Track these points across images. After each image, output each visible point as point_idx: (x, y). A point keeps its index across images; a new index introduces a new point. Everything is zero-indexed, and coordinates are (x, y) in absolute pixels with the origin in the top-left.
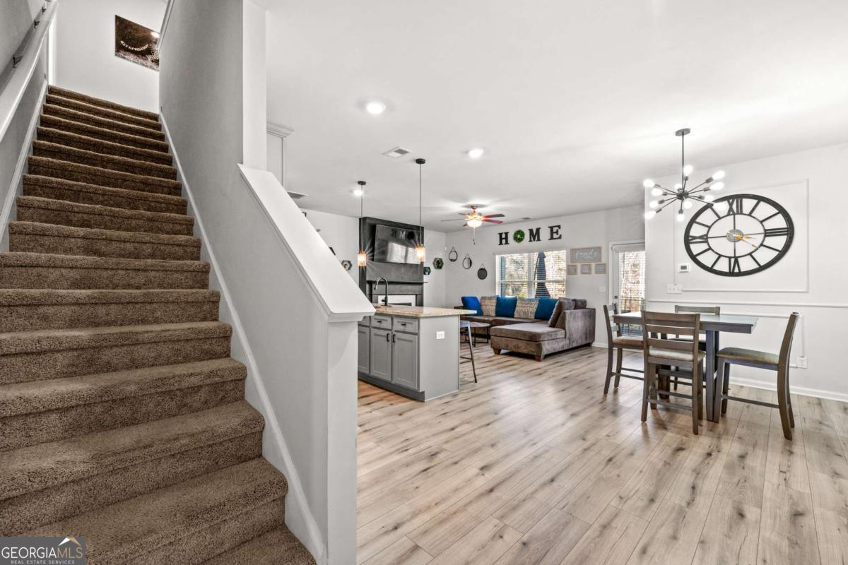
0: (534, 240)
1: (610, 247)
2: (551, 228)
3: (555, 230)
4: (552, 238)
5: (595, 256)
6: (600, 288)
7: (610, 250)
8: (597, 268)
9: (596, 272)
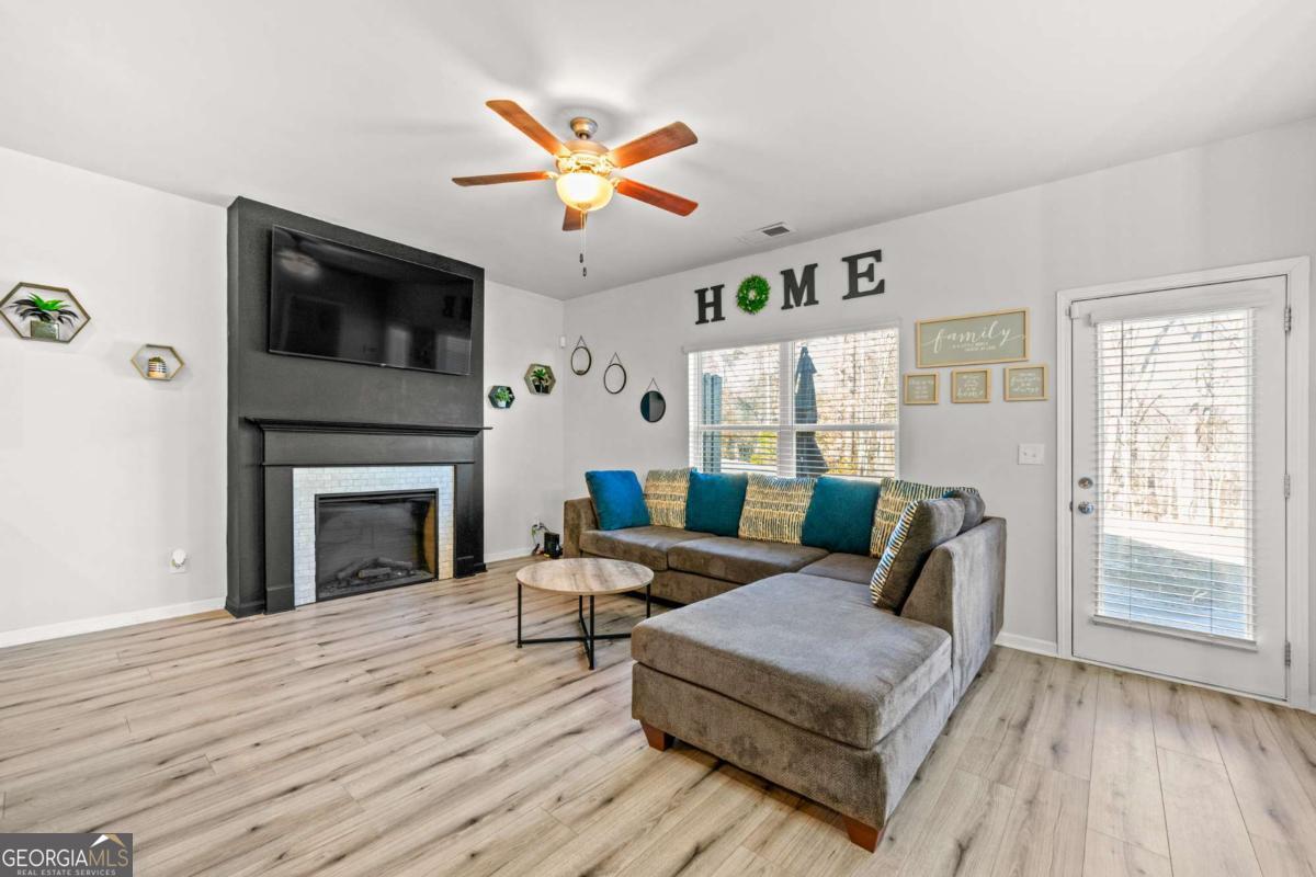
0: (798, 303)
1: (1062, 307)
2: (852, 261)
3: (863, 265)
4: (853, 292)
5: (1002, 344)
6: (1022, 450)
7: (1063, 320)
8: (1013, 380)
9: (1009, 397)
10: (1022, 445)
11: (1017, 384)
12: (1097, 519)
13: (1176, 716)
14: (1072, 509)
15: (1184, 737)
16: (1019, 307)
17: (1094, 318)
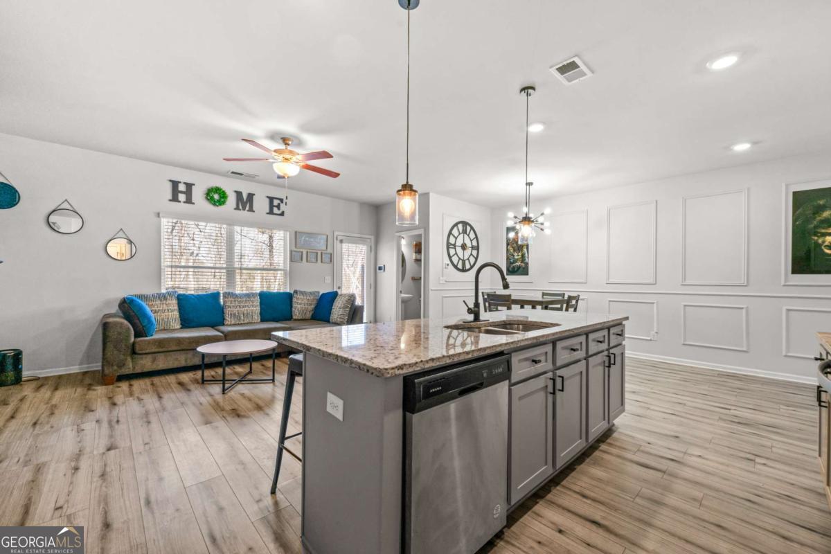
0: (244, 209)
1: (335, 236)
2: (271, 199)
3: (276, 202)
4: (271, 212)
5: (321, 244)
6: (326, 278)
7: (335, 240)
8: (324, 256)
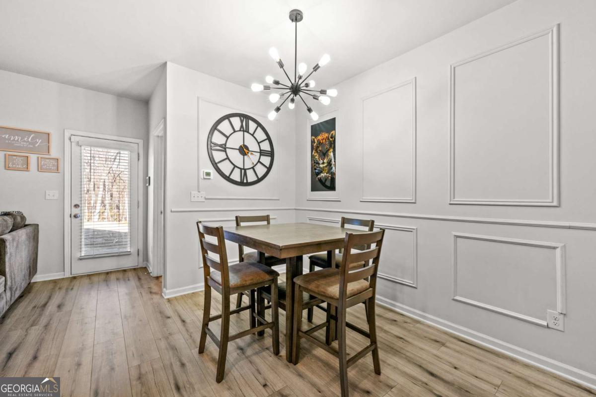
5: (37, 145)
6: (47, 193)
7: (67, 141)
8: (43, 162)
9: (40, 169)
10: (47, 191)
11: (44, 165)
12: (81, 220)
13: (106, 281)
14: (71, 217)
15: (108, 285)
16: (47, 131)
17: (80, 144)
